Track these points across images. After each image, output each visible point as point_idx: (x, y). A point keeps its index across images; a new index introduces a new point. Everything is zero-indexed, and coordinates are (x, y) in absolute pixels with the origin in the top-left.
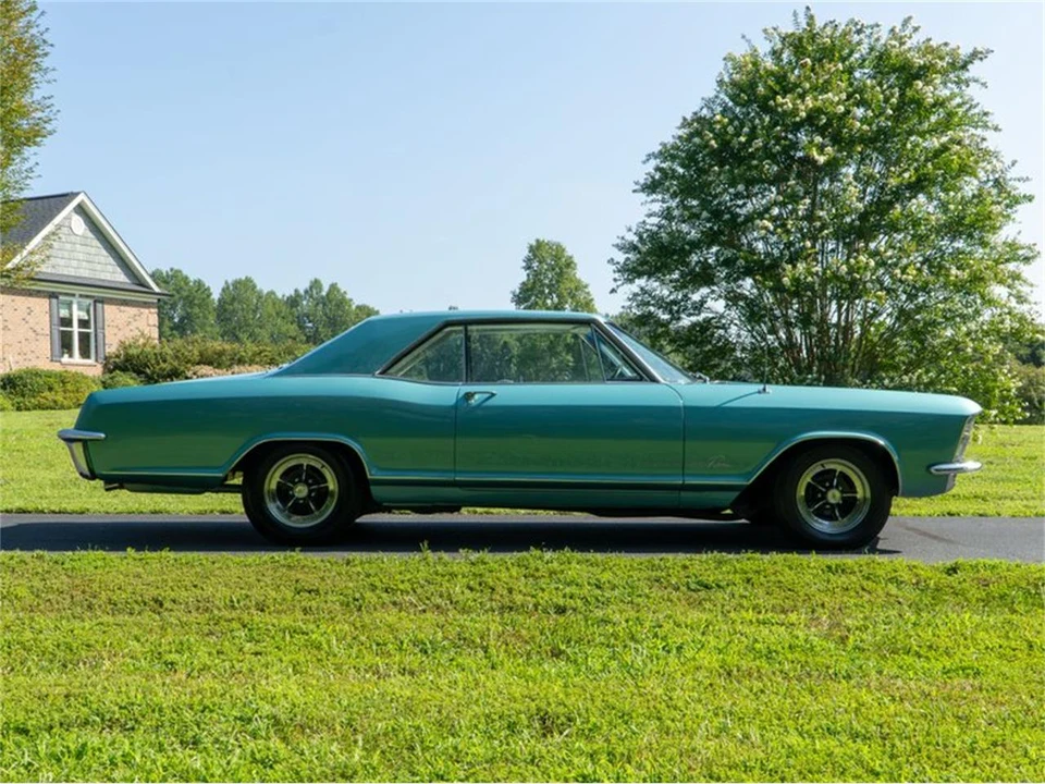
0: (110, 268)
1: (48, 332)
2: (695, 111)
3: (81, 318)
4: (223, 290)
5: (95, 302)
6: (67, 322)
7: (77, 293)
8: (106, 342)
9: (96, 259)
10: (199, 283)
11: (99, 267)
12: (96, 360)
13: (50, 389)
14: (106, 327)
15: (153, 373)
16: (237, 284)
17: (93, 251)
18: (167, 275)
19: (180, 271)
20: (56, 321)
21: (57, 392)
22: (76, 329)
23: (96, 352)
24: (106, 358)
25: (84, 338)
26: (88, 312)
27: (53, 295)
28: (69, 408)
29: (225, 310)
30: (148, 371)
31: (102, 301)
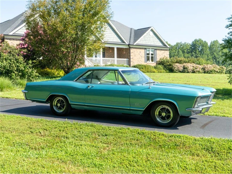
0: (158, 43)
1: (144, 56)
3: (152, 53)
4: (211, 43)
5: (155, 50)
6: (148, 54)
7: (151, 48)
8: (157, 58)
9: (155, 41)
10: (205, 42)
11: (155, 42)
12: (155, 62)
13: (142, 68)
14: (157, 55)
15: (166, 65)
16: (214, 42)
17: (154, 39)
18: (198, 40)
19: (201, 39)
20: (146, 54)
21: (144, 69)
22: (150, 56)
23: (155, 60)
24: (157, 62)
25: (152, 58)
26: (153, 52)
27: (145, 49)
28: (146, 72)
29: (211, 48)
30: (165, 65)
31: (156, 50)
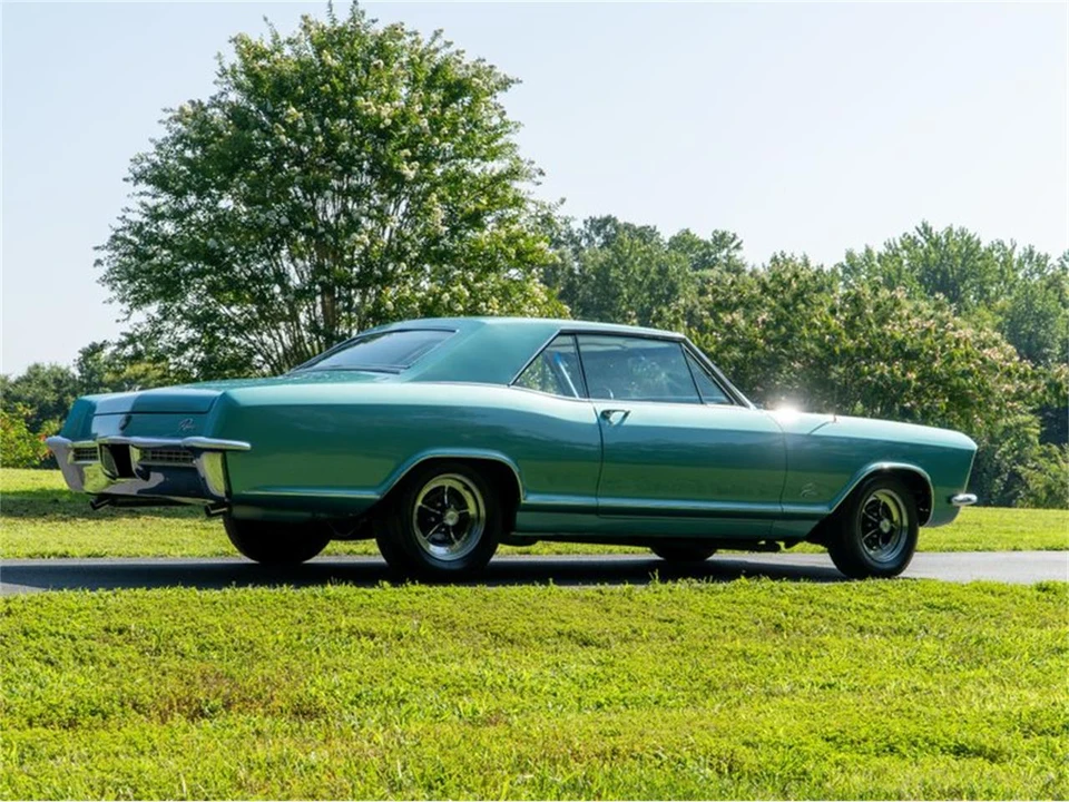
2: (213, 95)
